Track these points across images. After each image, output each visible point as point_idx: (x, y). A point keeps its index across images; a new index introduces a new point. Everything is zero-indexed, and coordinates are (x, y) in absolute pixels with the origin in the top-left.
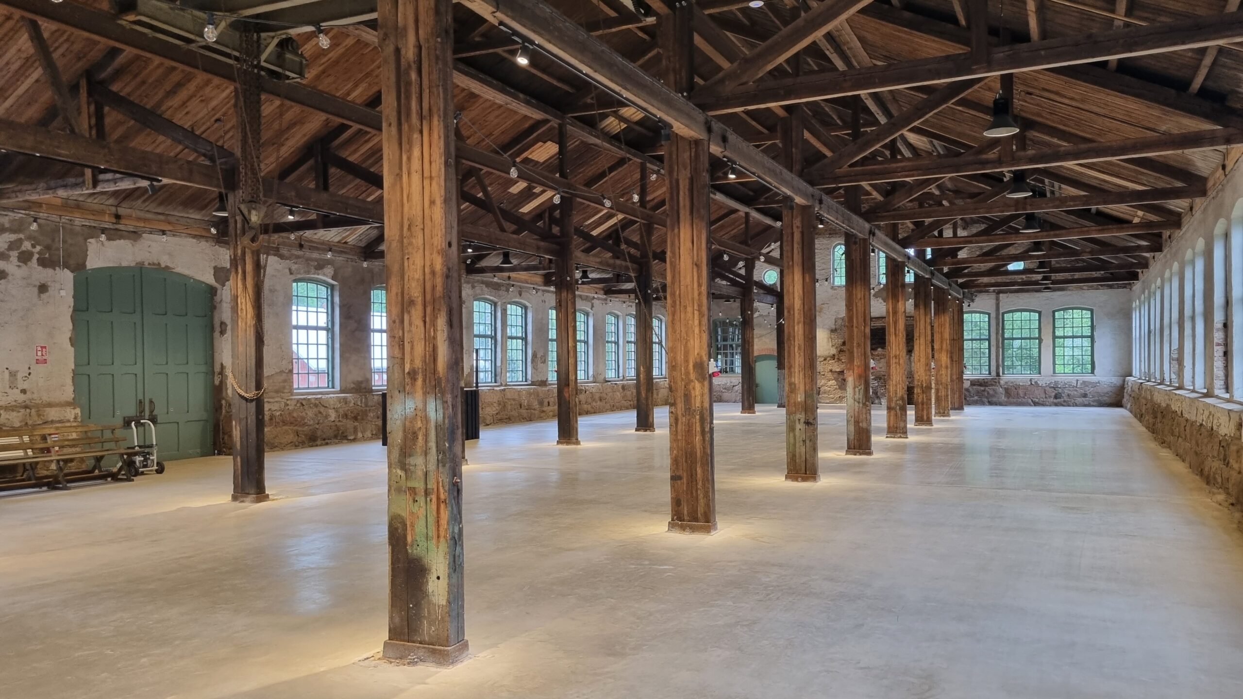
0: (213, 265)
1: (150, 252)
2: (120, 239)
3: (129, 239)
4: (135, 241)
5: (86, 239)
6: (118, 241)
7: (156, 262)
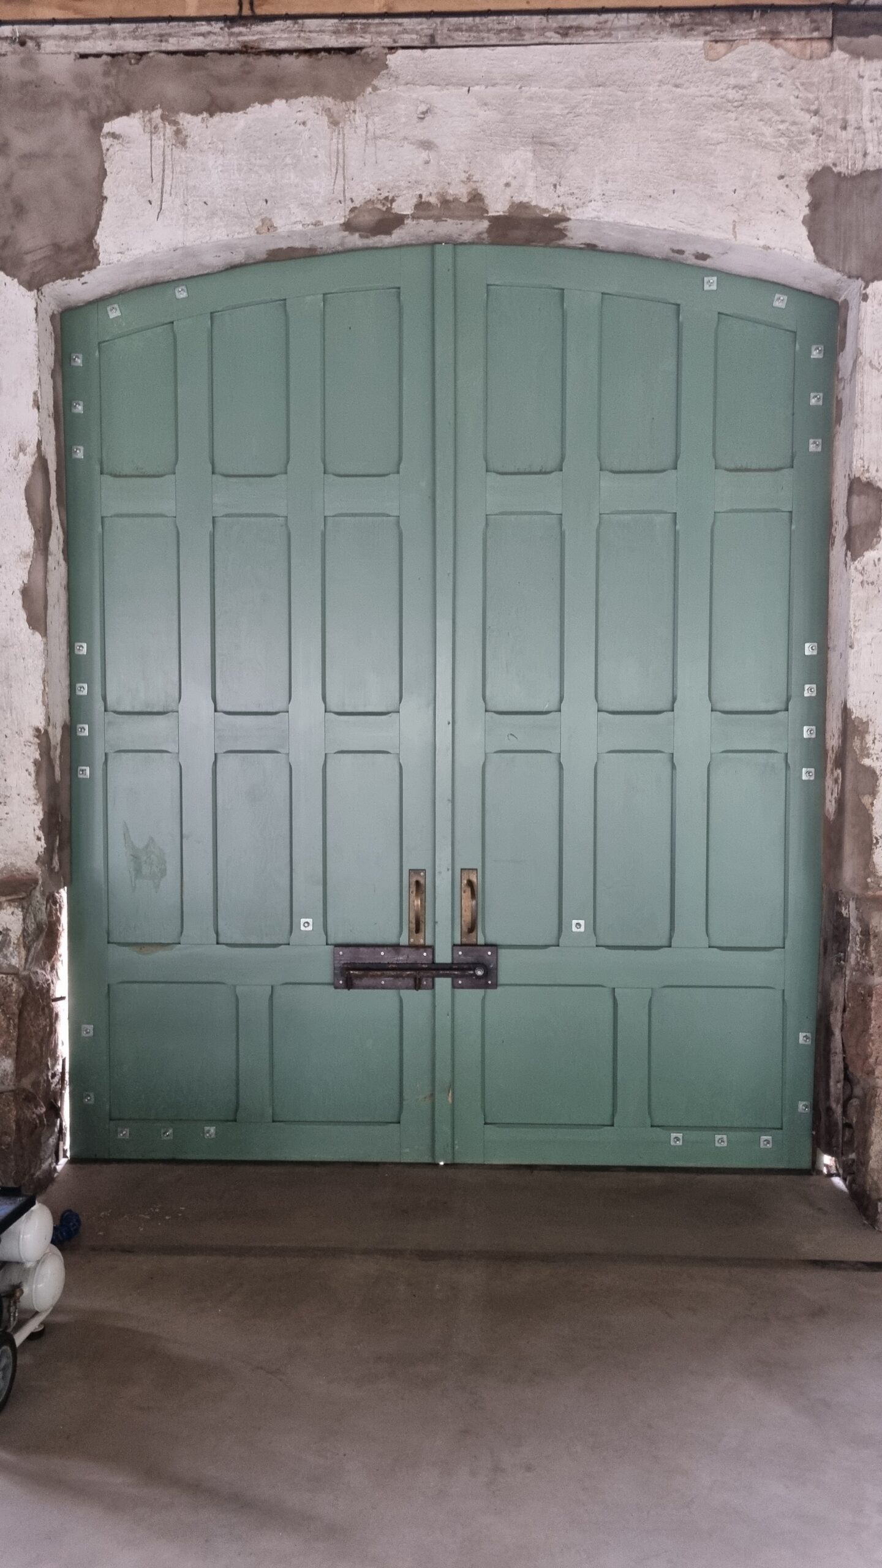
0: (811, 166)
1: (427, 145)
2: (267, 100)
3: (317, 88)
4: (347, 94)
5: (96, 125)
6: (257, 111)
7: (459, 191)
